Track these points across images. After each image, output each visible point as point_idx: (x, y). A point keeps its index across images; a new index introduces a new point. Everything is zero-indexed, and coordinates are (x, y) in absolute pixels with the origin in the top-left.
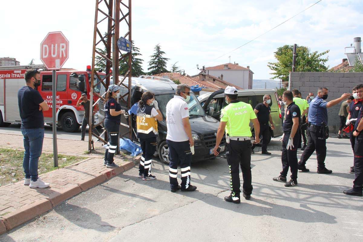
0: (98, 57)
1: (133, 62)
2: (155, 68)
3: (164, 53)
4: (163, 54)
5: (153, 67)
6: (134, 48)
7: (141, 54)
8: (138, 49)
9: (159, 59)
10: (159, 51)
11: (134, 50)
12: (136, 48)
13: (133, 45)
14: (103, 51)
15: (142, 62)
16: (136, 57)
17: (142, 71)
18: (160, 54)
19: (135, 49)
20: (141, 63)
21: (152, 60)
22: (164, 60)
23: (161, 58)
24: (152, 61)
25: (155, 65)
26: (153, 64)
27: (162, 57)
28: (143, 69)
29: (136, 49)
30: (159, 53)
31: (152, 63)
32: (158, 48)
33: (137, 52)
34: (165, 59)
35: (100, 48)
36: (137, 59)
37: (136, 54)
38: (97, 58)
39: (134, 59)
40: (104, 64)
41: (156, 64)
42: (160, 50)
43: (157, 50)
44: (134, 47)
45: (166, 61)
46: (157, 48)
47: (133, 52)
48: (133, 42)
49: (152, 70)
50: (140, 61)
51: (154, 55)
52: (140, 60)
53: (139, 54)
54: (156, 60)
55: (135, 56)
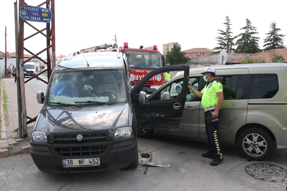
0: (220, 38)
1: (250, 40)
2: (270, 45)
4: (279, 30)
5: (268, 44)
6: (251, 27)
7: (257, 33)
8: (255, 28)
9: (274, 36)
10: (275, 28)
11: (251, 29)
12: (253, 27)
13: (250, 24)
14: (224, 32)
15: (259, 40)
16: (252, 35)
17: (258, 48)
18: (276, 32)
19: (252, 28)
20: (257, 41)
21: (267, 37)
22: (279, 37)
23: (277, 35)
24: (267, 38)
25: (271, 42)
26: (268, 41)
27: (277, 34)
28: (259, 47)
29: (253, 28)
30: (275, 30)
31: (267, 40)
32: (274, 25)
33: (254, 31)
34: (281, 35)
35: (221, 30)
36: (254, 37)
37: (253, 33)
38: (219, 38)
39: (251, 38)
40: (225, 44)
41: (271, 41)
42: (276, 27)
43: (272, 27)
44: (251, 26)
45: (281, 37)
46: (273, 25)
47: (250, 31)
48: (250, 22)
49: (267, 46)
50: (257, 39)
51: (269, 32)
53: (255, 32)
54: (272, 37)
55: (252, 34)
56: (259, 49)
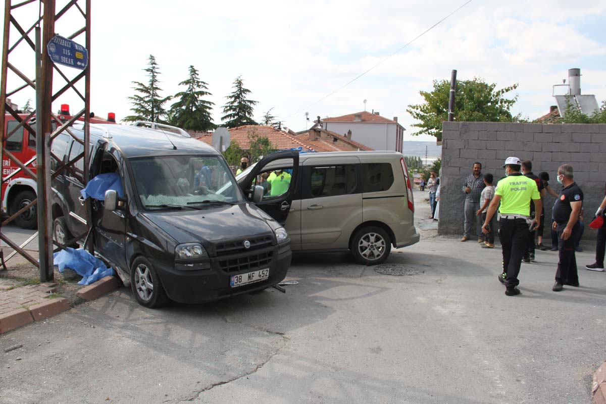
0: (137, 98)
1: (196, 107)
2: (234, 117)
3: (249, 91)
4: (248, 93)
5: (230, 115)
6: (198, 82)
7: (210, 94)
8: (206, 85)
9: (240, 103)
10: (241, 88)
11: (199, 86)
12: (202, 82)
13: (197, 77)
14: (145, 87)
15: (212, 106)
16: (201, 98)
17: (211, 121)
18: (243, 94)
19: (200, 84)
20: (210, 108)
21: (228, 103)
22: (249, 104)
23: (244, 101)
24: (228, 105)
25: (234, 112)
26: (230, 110)
27: (245, 99)
28: (213, 119)
29: (203, 84)
30: (241, 91)
31: (228, 108)
32: (240, 83)
33: (203, 90)
34: (251, 102)
35: (140, 83)
36: (204, 102)
37: (202, 93)
38: (135, 99)
39: (197, 102)
40: (147, 110)
41: (234, 110)
42: (244, 87)
43: (237, 86)
44: (198, 80)
45: (252, 106)
46: (238, 83)
47: (197, 89)
48: (197, 72)
49: (228, 120)
50: (208, 105)
51: (231, 95)
52: (210, 103)
53: (206, 93)
54: (236, 104)
55: (200, 95)
56: (212, 124)
